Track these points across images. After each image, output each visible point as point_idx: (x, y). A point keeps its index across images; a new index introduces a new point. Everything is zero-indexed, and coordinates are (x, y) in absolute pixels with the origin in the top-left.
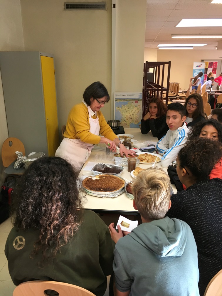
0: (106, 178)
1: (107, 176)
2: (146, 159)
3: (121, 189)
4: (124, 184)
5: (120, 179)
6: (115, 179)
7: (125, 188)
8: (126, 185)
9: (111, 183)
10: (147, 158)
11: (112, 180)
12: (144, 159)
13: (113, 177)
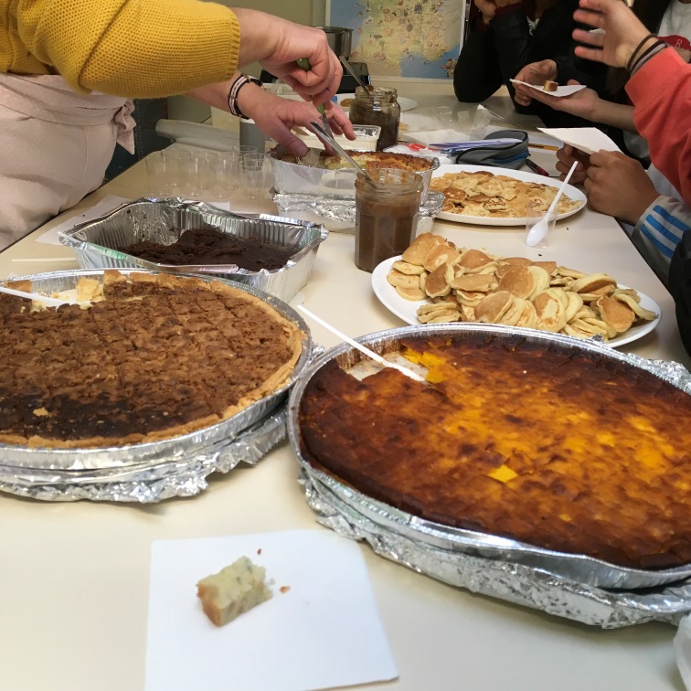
0: (153, 301)
1: (171, 283)
2: (483, 195)
3: (244, 409)
4: (291, 364)
5: (271, 311)
6: (223, 314)
7: (294, 401)
8: (309, 369)
9: (180, 344)
10: (494, 193)
11: (200, 320)
12: (471, 194)
13: (219, 297)
